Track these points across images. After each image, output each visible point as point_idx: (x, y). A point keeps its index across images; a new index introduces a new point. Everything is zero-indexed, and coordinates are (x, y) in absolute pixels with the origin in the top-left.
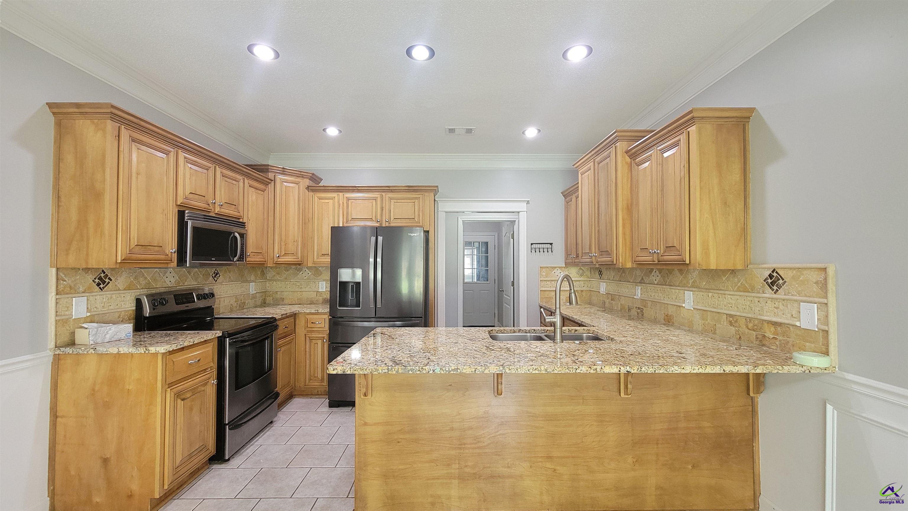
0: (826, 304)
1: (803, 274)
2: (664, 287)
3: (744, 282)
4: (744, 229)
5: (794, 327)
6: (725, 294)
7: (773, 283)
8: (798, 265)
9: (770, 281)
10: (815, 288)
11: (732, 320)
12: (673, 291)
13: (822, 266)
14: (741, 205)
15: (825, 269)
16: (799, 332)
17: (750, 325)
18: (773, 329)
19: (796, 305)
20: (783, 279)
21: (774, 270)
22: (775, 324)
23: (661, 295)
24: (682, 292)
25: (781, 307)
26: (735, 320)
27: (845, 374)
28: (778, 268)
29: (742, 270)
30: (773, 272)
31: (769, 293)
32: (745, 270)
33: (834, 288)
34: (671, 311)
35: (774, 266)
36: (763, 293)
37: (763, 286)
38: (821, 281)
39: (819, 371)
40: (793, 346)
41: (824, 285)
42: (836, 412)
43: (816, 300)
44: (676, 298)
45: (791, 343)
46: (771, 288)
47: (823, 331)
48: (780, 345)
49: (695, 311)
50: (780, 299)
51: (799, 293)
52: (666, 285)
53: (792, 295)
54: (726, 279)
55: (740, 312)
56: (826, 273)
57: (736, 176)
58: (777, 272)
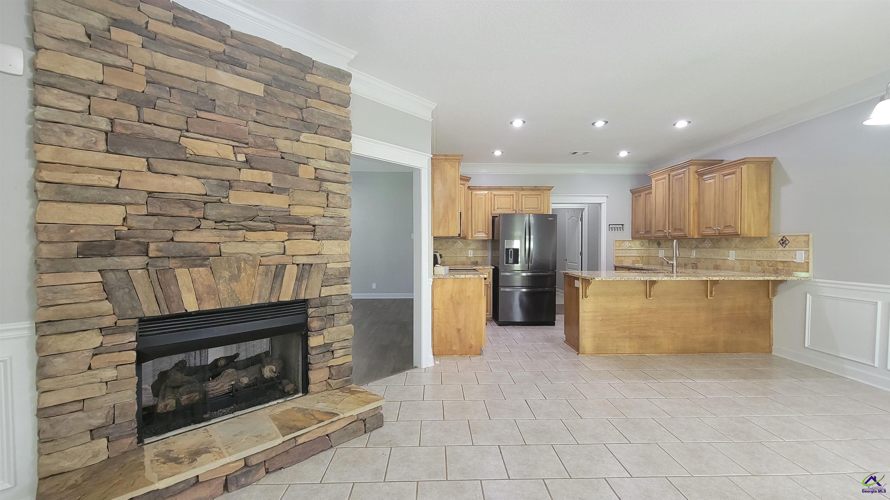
0: (808, 250)
1: (798, 238)
2: (715, 249)
3: (767, 244)
4: (768, 218)
5: (793, 262)
6: (756, 250)
7: (783, 243)
8: (796, 234)
9: (781, 242)
10: (804, 244)
11: (760, 263)
12: (721, 251)
13: (807, 234)
14: (767, 205)
15: (808, 235)
16: (795, 265)
17: (770, 265)
18: (782, 265)
19: (794, 252)
20: (788, 241)
21: (784, 237)
22: (783, 262)
23: (712, 254)
24: (727, 251)
25: (787, 254)
26: (761, 263)
27: (816, 279)
28: (786, 236)
29: (766, 237)
30: (783, 238)
31: (781, 248)
32: (769, 237)
33: (812, 244)
34: (719, 262)
35: (784, 235)
36: (778, 248)
37: (778, 244)
38: (806, 241)
39: (804, 279)
40: (792, 271)
41: (807, 243)
42: (811, 297)
43: (804, 249)
44: (723, 255)
45: (791, 270)
46: (782, 245)
47: (806, 262)
48: (786, 272)
49: (736, 261)
50: (786, 250)
51: (796, 247)
52: (715, 248)
53: (793, 248)
54: (757, 242)
55: (765, 258)
56: (809, 237)
57: (765, 190)
58: (785, 238)
